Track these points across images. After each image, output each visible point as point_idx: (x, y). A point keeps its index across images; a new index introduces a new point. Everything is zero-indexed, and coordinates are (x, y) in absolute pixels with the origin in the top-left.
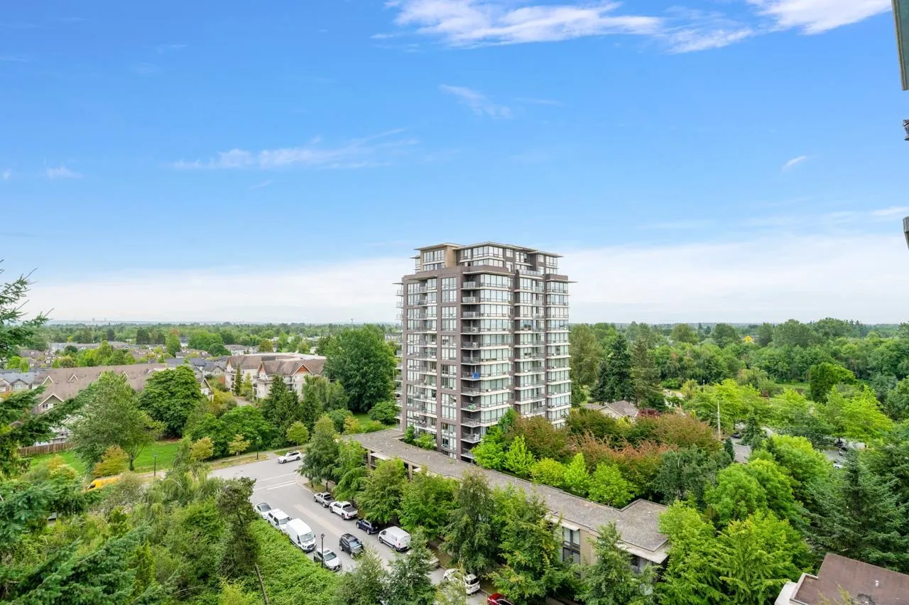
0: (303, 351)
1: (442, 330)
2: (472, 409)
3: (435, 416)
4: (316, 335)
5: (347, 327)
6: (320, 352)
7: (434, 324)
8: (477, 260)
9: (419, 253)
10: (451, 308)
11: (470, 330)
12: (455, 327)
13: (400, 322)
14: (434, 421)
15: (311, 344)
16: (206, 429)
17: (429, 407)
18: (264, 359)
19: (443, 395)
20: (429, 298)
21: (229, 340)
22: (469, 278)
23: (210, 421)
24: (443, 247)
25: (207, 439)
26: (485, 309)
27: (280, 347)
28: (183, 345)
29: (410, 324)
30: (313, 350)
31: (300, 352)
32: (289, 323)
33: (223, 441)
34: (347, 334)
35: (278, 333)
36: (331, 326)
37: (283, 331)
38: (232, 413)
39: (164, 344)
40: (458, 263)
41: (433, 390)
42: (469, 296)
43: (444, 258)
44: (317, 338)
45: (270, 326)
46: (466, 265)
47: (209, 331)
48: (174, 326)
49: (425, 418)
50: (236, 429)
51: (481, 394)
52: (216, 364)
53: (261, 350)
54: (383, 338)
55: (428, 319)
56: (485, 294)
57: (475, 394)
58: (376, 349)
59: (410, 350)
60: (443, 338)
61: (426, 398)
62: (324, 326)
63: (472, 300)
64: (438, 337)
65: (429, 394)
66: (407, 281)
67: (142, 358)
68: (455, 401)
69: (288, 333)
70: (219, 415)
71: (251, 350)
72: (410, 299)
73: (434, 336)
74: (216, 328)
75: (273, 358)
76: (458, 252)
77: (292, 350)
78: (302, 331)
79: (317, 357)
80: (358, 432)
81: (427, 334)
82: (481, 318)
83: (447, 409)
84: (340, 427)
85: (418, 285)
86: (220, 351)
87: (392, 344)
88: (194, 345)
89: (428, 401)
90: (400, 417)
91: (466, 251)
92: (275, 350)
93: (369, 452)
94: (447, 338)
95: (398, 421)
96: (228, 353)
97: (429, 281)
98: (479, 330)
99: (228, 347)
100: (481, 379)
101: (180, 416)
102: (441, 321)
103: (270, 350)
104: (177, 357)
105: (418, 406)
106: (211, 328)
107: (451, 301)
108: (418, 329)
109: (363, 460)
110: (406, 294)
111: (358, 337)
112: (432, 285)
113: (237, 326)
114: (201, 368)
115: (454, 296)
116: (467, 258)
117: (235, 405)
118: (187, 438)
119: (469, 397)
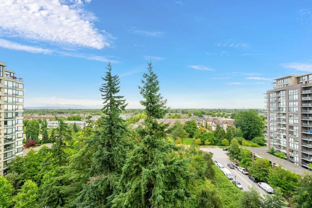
0: (226, 117)
1: (289, 111)
2: (309, 146)
3: (286, 146)
4: (230, 112)
5: (241, 110)
6: (232, 118)
7: (284, 109)
9: (275, 81)
10: (295, 102)
11: (307, 112)
12: (297, 110)
13: (266, 108)
14: (284, 148)
15: (229, 115)
16: (199, 137)
17: (282, 142)
18: (214, 119)
19: (290, 139)
20: (281, 98)
21: (203, 113)
22: (305, 89)
23: (200, 135)
24: (290, 77)
25: (199, 139)
27: (218, 116)
28: (192, 114)
29: (271, 109)
30: (229, 117)
31: (225, 118)
32: (221, 109)
33: (203, 141)
34: (242, 112)
35: (217, 112)
36: (235, 110)
37: (219, 111)
38: (205, 133)
39: (188, 114)
40: (298, 83)
41: (284, 135)
42: (307, 96)
43: (290, 82)
44: (230, 114)
45: (215, 110)
46: (304, 83)
47: (198, 111)
49: (280, 146)
50: (206, 138)
52: (200, 120)
53: (212, 117)
54: (257, 114)
55: (281, 107)
57: (310, 140)
58: (255, 118)
59: (271, 119)
60: (290, 115)
61: (280, 138)
62: (233, 109)
64: (287, 115)
65: (282, 137)
66: (269, 93)
67: (183, 117)
68: (298, 141)
69: (220, 112)
70: (202, 133)
71: (209, 116)
72: (271, 100)
73: (284, 114)
74: (200, 110)
75: (216, 119)
76: (298, 78)
77: (222, 117)
78: (225, 111)
79: (231, 119)
80: (248, 146)
81: (280, 113)
83: (293, 144)
84: (240, 143)
85: (275, 94)
86: (201, 116)
87: (261, 116)
88: (194, 114)
89: (281, 139)
90: (267, 144)
91: (304, 77)
92: (217, 116)
93: (253, 154)
94: (292, 115)
95: (266, 145)
96: (203, 117)
97: (281, 92)
99: (203, 115)
101: (192, 132)
102: (288, 108)
103: (215, 116)
104: (191, 117)
105: (276, 141)
106: (199, 110)
107: (294, 99)
108: (276, 111)
109: (250, 156)
110: (269, 98)
111: (247, 113)
112: (283, 93)
113: (205, 110)
114: (197, 121)
115: (296, 97)
116: (305, 80)
117: (206, 131)
118: (194, 138)
119: (307, 141)
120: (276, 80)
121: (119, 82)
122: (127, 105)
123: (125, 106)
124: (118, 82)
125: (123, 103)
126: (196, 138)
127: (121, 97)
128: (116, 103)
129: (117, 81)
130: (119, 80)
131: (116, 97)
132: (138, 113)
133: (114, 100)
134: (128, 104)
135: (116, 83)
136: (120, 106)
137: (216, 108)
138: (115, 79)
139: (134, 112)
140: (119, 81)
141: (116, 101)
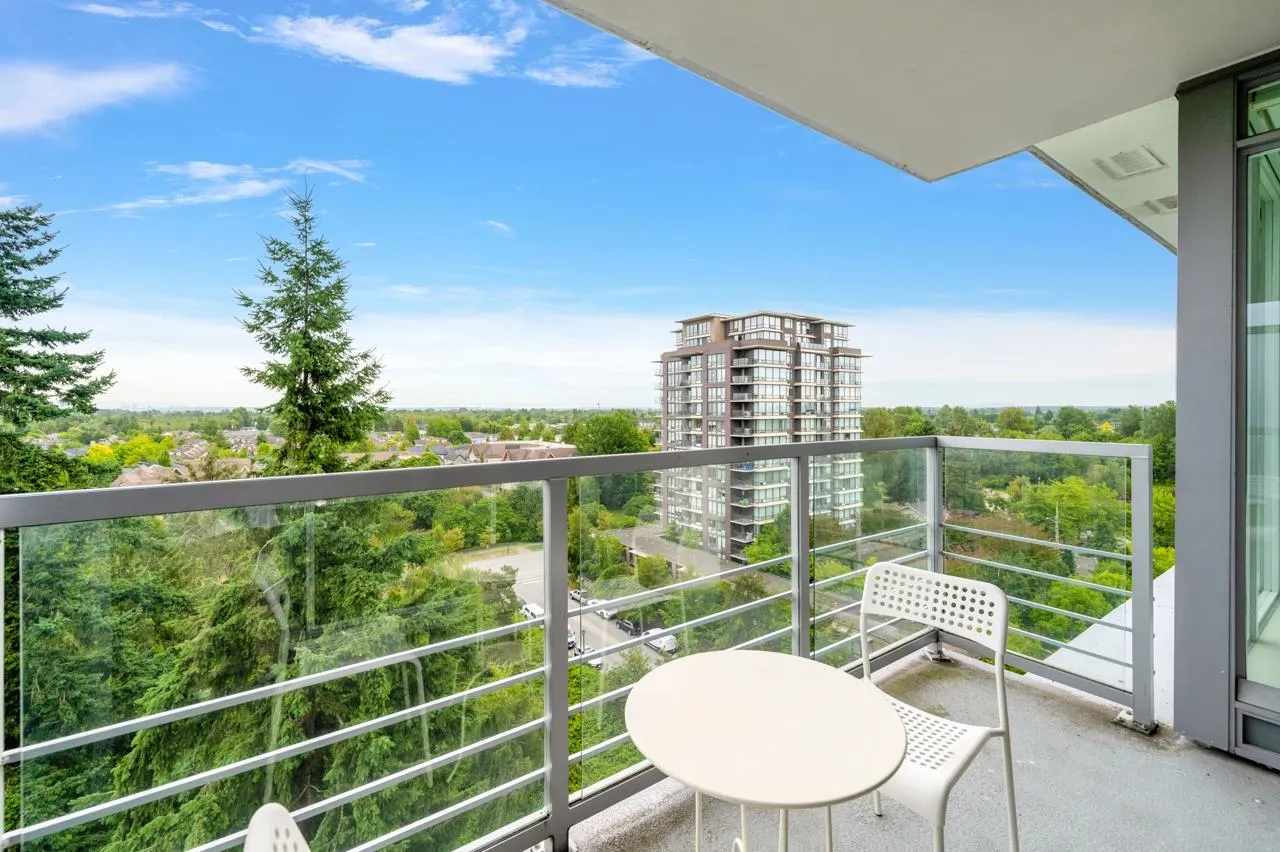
0: (548, 439)
1: (708, 414)
2: (744, 504)
3: (700, 512)
4: (560, 422)
5: (592, 413)
6: (567, 440)
7: (699, 408)
8: (752, 332)
9: (680, 326)
10: (719, 390)
11: (741, 415)
12: (724, 411)
13: (658, 406)
14: (699, 517)
15: (556, 432)
16: (455, 520)
17: (693, 501)
18: (508, 447)
19: (710, 489)
20: (692, 377)
21: (468, 427)
22: (740, 353)
23: (460, 511)
24: (709, 319)
25: (457, 529)
26: (758, 390)
27: (522, 435)
28: (421, 432)
29: (671, 408)
30: (558, 438)
31: (544, 440)
32: (529, 409)
33: (472, 533)
34: (597, 420)
35: (518, 419)
36: (575, 411)
37: (524, 418)
38: (481, 503)
39: (402, 432)
40: (726, 337)
41: (697, 482)
42: (740, 374)
43: (710, 331)
44: (560, 426)
45: (509, 412)
46: (736, 338)
47: (446, 417)
48: (410, 412)
49: (689, 514)
50: (484, 521)
51: (755, 487)
52: (457, 452)
53: (503, 438)
54: (636, 424)
55: (692, 401)
56: (759, 373)
57: (747, 487)
58: (630, 436)
59: (671, 437)
60: (710, 423)
61: (690, 491)
62: (568, 412)
63: (744, 380)
64: (704, 423)
65: (694, 486)
66: (667, 359)
67: (384, 446)
68: (724, 495)
69: (528, 419)
70: (467, 506)
71: (491, 437)
72: (671, 383)
73: (699, 422)
74: (453, 413)
75: (518, 446)
76: (726, 324)
77: (535, 437)
78: (544, 417)
79: (564, 445)
80: (614, 527)
81: (690, 419)
82: (754, 400)
83: (715, 504)
84: (593, 521)
85: (680, 363)
86: (458, 439)
87: (645, 431)
88: (432, 432)
89: (692, 494)
90: (660, 513)
91: (736, 322)
92: (516, 437)
93: (627, 548)
94: (714, 423)
95: (657, 517)
96: (469, 441)
97: (693, 358)
98: (752, 414)
99: (468, 435)
100: (755, 470)
101: (427, 507)
102: (706, 404)
103: (511, 438)
104: (417, 445)
105: (680, 501)
106: (448, 415)
107: (719, 381)
108: (680, 413)
109: (620, 557)
110: (666, 374)
111: (610, 423)
112: (695, 364)
113: (475, 412)
114: (442, 457)
115: (722, 375)
116: (737, 330)
117: (481, 496)
118: (438, 527)
119: (740, 491)
120: (681, 324)
121: (55, 253)
122: (105, 381)
123: (97, 387)
124: (44, 250)
125: (78, 371)
126: (447, 526)
127: (66, 338)
128: (34, 372)
129: (30, 244)
130: (48, 238)
131: (23, 334)
132: (103, 433)
133: (12, 354)
134: (111, 376)
135: (28, 255)
136: (57, 390)
137: (512, 408)
138: (17, 229)
139: (65, 430)
140: (52, 245)
141: (26, 355)
